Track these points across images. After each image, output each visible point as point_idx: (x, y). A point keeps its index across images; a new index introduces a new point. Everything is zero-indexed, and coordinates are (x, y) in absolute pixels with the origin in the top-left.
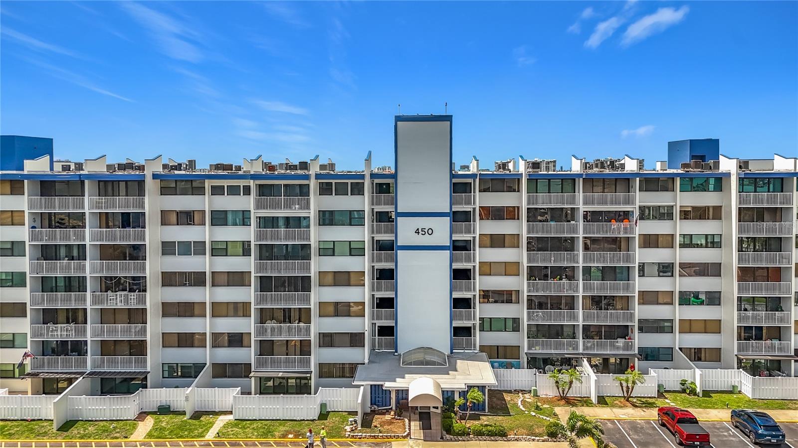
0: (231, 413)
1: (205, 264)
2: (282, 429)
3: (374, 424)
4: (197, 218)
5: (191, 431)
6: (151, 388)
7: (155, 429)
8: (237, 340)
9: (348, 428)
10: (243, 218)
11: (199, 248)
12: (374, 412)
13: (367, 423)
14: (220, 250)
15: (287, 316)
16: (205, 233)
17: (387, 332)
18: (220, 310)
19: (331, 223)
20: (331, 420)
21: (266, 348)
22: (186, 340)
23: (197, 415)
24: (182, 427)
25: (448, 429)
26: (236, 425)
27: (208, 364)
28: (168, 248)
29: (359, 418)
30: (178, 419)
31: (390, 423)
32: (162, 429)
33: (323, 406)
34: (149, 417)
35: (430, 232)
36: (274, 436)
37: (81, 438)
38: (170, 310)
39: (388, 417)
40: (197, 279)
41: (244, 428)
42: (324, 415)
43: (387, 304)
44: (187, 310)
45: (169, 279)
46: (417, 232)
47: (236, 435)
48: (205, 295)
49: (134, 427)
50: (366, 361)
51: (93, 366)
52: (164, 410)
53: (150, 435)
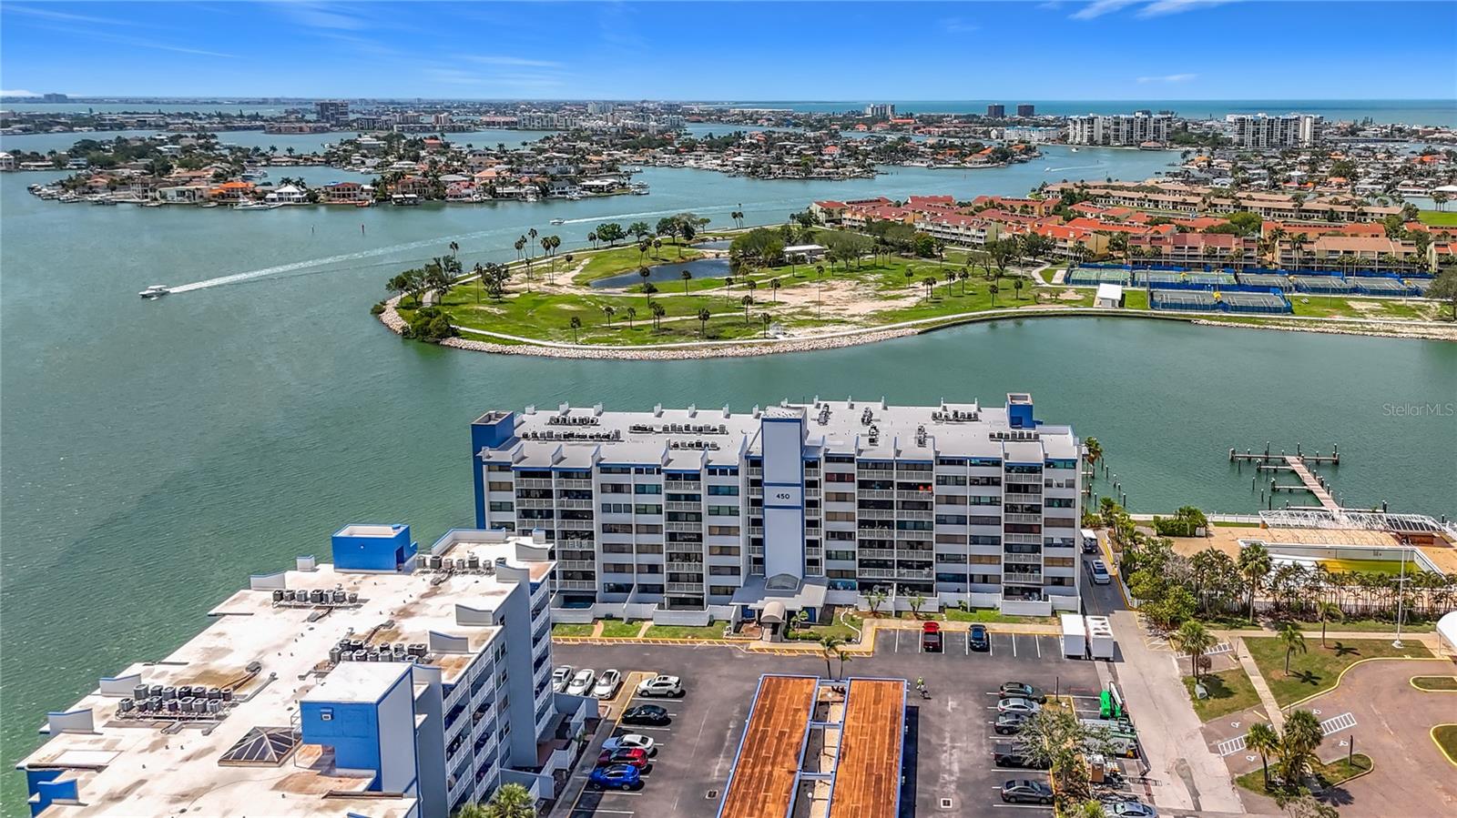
0: (651, 619)
1: (632, 518)
2: (685, 632)
3: (742, 630)
4: (625, 489)
5: (628, 632)
6: (599, 602)
7: (605, 630)
8: (653, 569)
9: (725, 632)
10: (657, 490)
11: (628, 508)
12: (743, 622)
13: (737, 630)
14: (642, 510)
15: (687, 557)
16: (632, 499)
17: (759, 561)
18: (642, 549)
19: (716, 494)
20: (717, 626)
21: (674, 578)
22: (620, 568)
23: (631, 621)
24: (622, 629)
25: (786, 635)
26: (656, 629)
27: (635, 585)
28: (606, 508)
29: (732, 626)
30: (618, 624)
31: (752, 629)
32: (610, 630)
33: (711, 616)
34: (600, 621)
35: (787, 497)
36: (679, 637)
37: (563, 635)
38: (608, 548)
39: (752, 626)
40: (627, 528)
41: (661, 631)
42: (711, 624)
43: (758, 542)
44: (620, 549)
45: (608, 529)
46: (778, 496)
47: (656, 636)
48: (632, 539)
49: (593, 629)
50: (742, 585)
51: (560, 587)
52: (609, 617)
53: (603, 635)
